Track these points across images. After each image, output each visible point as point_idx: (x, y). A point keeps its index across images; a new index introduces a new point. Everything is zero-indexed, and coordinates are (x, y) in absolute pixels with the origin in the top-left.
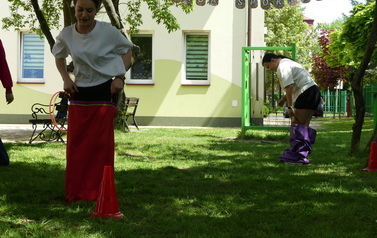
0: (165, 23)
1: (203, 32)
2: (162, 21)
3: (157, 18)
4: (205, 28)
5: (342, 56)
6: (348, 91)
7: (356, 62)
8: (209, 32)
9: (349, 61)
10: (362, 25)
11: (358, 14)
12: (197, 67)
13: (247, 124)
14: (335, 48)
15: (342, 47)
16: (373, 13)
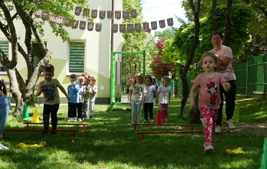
0: (61, 35)
1: (81, 40)
2: (59, 34)
3: (56, 32)
4: (82, 38)
5: (172, 57)
6: (175, 80)
7: (181, 60)
8: (85, 40)
9: (177, 60)
10: (186, 37)
11: (183, 31)
12: (77, 64)
13: (113, 101)
14: (168, 51)
15: (173, 51)
16: (192, 30)
